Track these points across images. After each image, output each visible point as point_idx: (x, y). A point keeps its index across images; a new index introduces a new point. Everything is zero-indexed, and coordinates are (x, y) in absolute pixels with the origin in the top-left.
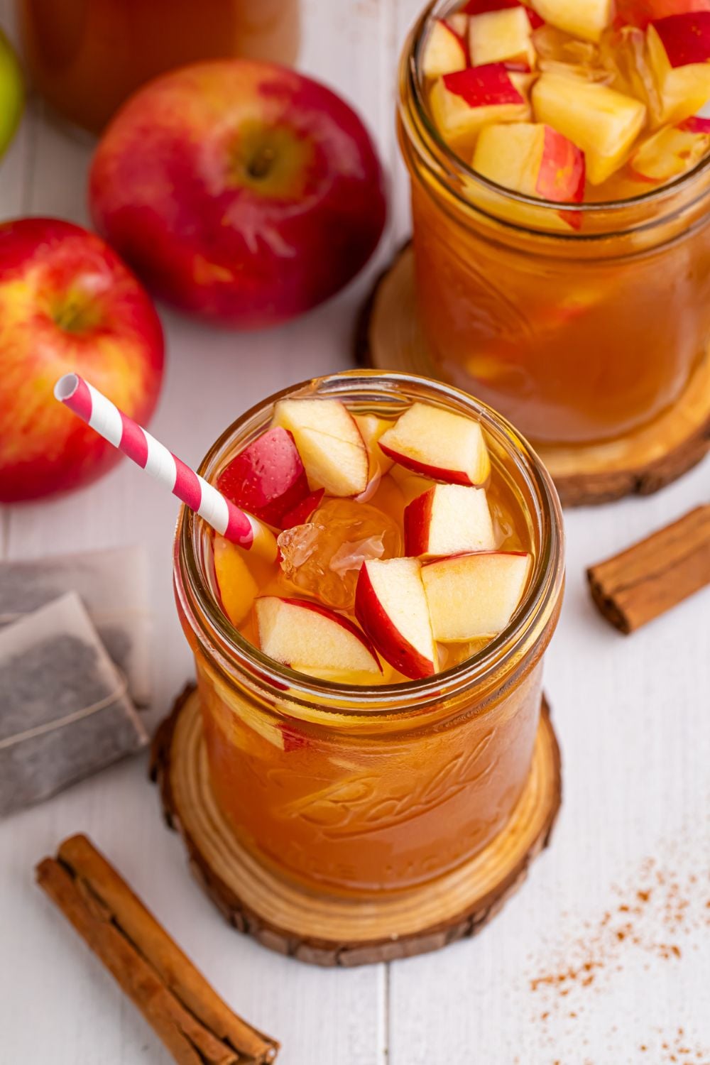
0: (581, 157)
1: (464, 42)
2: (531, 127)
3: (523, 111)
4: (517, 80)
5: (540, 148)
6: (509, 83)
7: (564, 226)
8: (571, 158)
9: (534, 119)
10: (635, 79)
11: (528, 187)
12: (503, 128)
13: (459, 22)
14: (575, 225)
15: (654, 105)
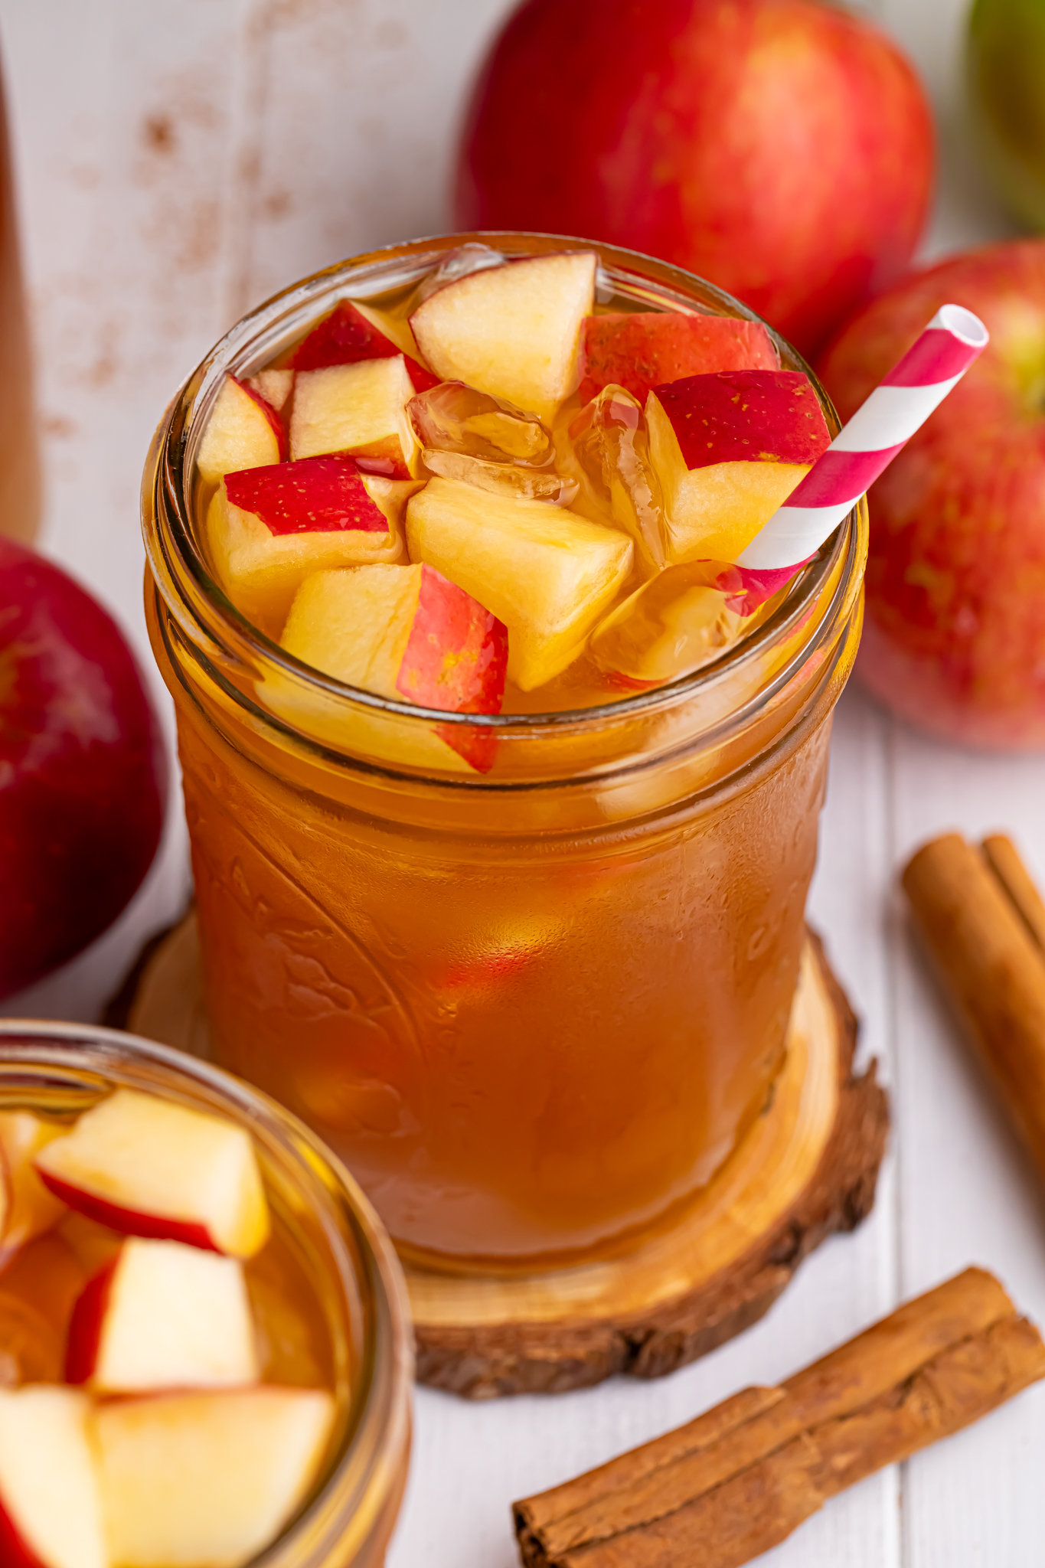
0: (497, 635)
1: (281, 421)
2: (399, 570)
3: (384, 545)
4: (377, 490)
5: (411, 606)
6: (361, 490)
7: (456, 763)
8: (477, 632)
9: (406, 557)
10: (617, 489)
11: (383, 680)
12: (343, 573)
13: (275, 384)
14: (480, 763)
15: (651, 538)
